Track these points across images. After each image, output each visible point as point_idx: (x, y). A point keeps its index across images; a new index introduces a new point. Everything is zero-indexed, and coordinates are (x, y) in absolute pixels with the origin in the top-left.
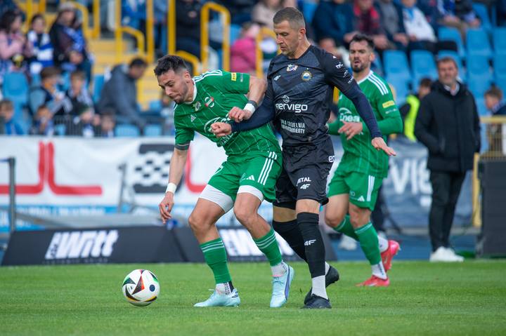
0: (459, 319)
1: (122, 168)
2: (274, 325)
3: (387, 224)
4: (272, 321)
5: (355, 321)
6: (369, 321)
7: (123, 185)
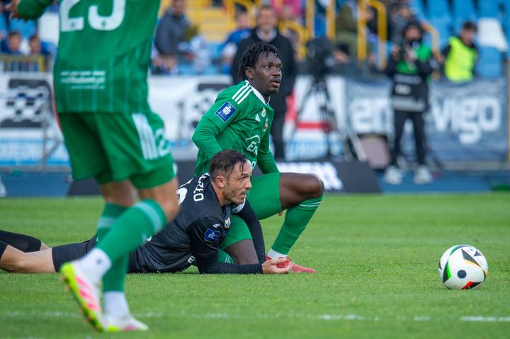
0: (496, 249)
1: (181, 105)
2: (324, 254)
3: (429, 159)
4: (321, 250)
5: (399, 250)
6: (412, 250)
7: (182, 122)
